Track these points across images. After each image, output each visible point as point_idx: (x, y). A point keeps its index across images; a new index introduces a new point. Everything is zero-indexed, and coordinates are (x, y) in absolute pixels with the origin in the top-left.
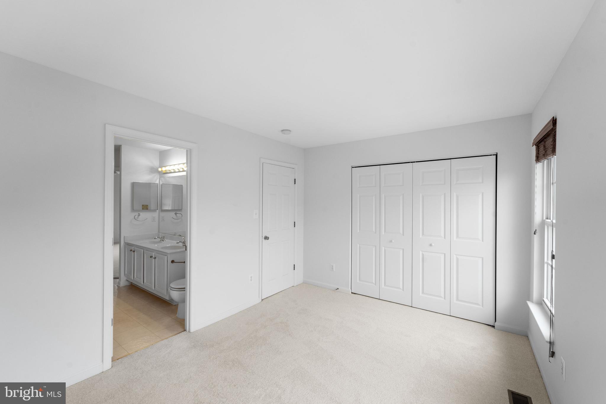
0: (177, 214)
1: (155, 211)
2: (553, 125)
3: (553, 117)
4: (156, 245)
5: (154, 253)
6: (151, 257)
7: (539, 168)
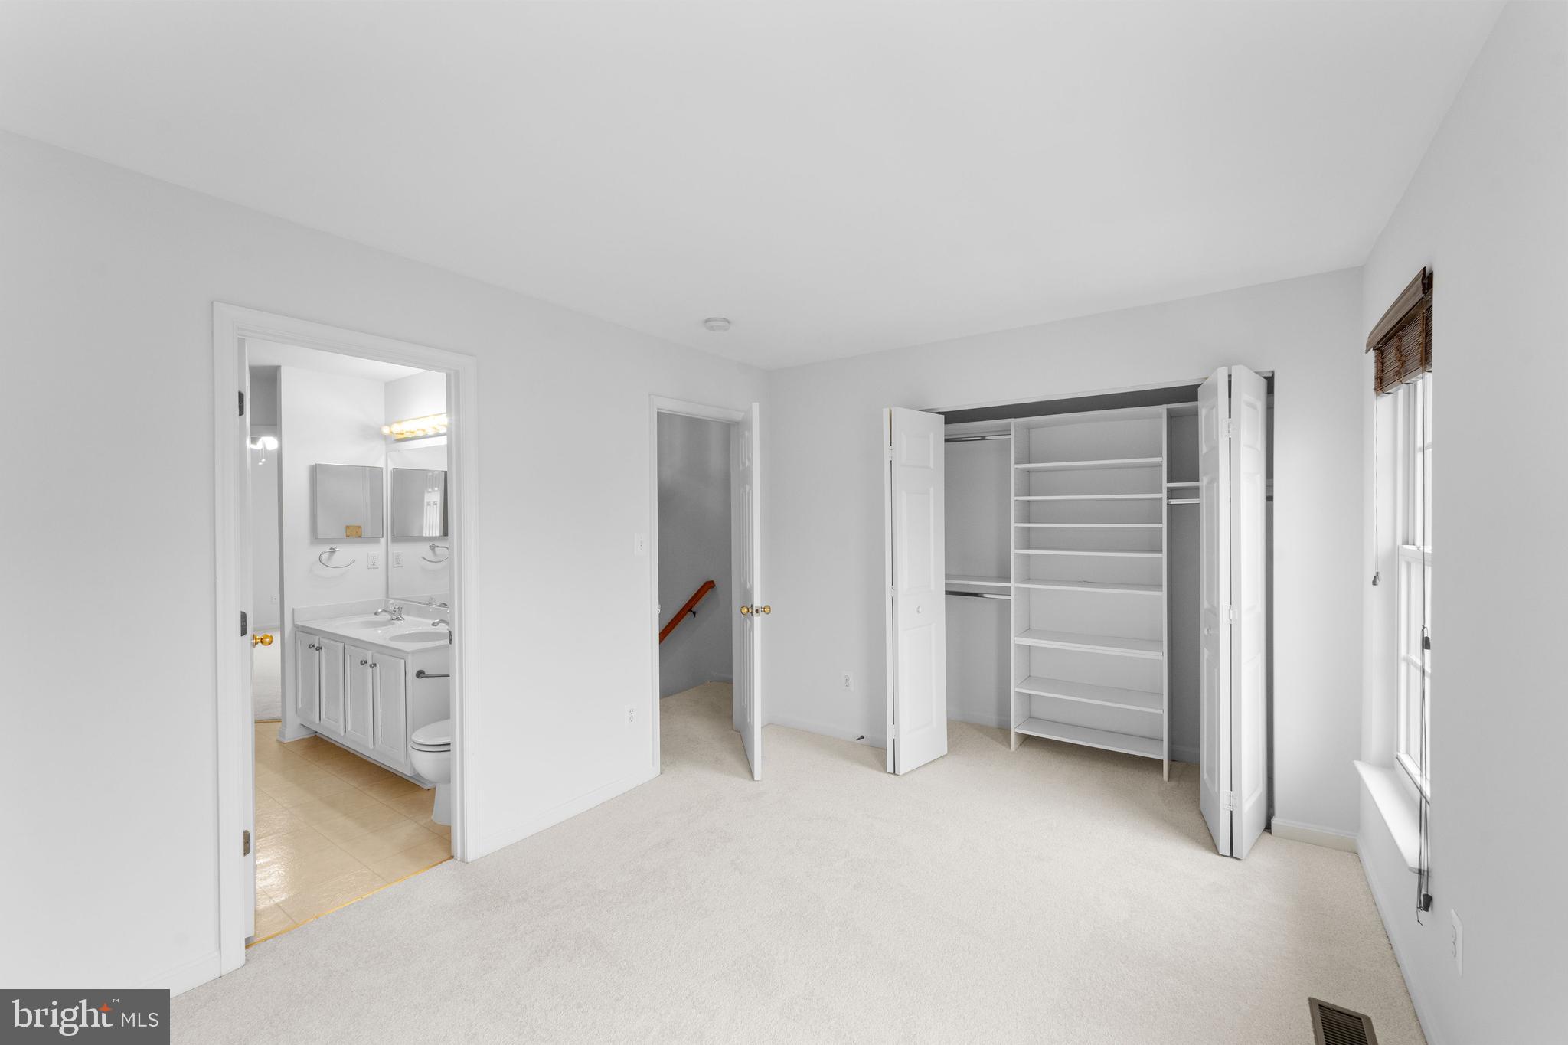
0: (436, 549)
1: (375, 539)
2: (1423, 290)
3: (1425, 268)
4: (379, 631)
5: (370, 653)
6: (364, 662)
7: (1384, 408)
